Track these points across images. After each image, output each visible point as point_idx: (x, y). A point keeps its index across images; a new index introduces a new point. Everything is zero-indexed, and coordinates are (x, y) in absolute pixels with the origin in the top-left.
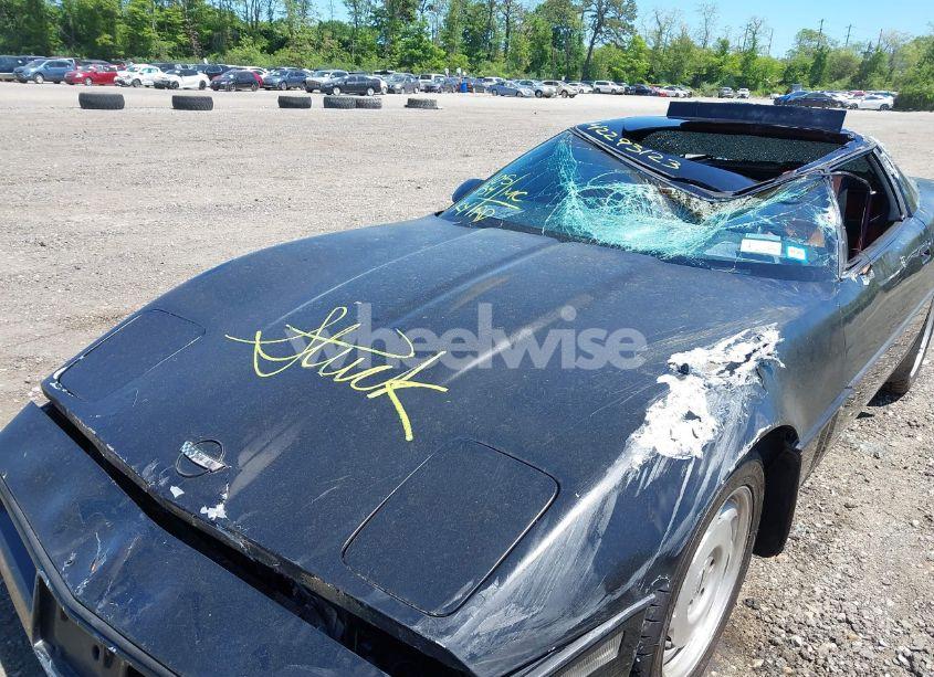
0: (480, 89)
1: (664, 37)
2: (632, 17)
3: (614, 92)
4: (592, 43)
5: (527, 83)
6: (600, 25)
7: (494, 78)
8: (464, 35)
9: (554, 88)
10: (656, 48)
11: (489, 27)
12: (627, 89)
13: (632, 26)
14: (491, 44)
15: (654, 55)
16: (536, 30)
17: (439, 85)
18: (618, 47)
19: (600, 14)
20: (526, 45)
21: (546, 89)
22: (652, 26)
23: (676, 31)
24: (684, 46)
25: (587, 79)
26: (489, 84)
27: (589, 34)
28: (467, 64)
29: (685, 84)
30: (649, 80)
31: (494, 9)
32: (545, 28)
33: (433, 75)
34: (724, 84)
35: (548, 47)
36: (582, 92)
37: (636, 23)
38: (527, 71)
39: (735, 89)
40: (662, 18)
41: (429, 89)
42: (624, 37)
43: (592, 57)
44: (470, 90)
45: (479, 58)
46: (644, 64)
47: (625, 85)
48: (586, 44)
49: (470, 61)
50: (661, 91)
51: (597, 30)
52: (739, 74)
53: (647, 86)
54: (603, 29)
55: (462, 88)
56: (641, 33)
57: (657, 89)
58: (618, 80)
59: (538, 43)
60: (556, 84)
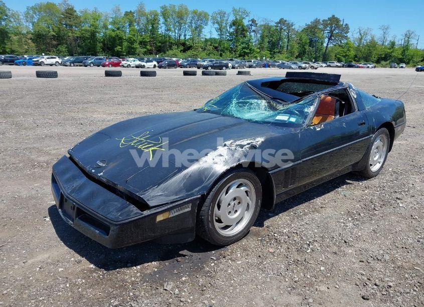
0: (274, 66)
1: (363, 41)
2: (347, 32)
3: (337, 66)
4: (328, 45)
5: (295, 63)
6: (331, 36)
7: (280, 61)
8: (269, 42)
9: (307, 65)
10: (359, 46)
11: (280, 39)
12: (343, 65)
13: (347, 36)
14: (281, 46)
15: (358, 49)
16: (301, 40)
17: (255, 65)
18: (340, 46)
19: (331, 32)
20: (297, 46)
21: (303, 65)
22: (357, 36)
23: (369, 38)
24: (373, 45)
25: (324, 61)
26: (278, 63)
27: (326, 40)
28: (269, 55)
29: (373, 62)
30: (355, 61)
31: (282, 31)
32: (305, 38)
33: (253, 61)
34: (392, 62)
35: (307, 47)
36: (322, 66)
37: (349, 35)
38: (296, 58)
39: (398, 64)
40: (362, 32)
41: (250, 67)
42: (343, 42)
43: (327, 51)
44: (269, 66)
45: (274, 52)
46: (352, 53)
47: (343, 63)
48: (325, 45)
49: (270, 54)
50: (361, 65)
51: (330, 39)
52: (401, 57)
53: (353, 63)
54: (333, 38)
55: (265, 66)
56: (352, 39)
57: (358, 65)
58: (339, 61)
59: (302, 46)
60: (309, 63)
